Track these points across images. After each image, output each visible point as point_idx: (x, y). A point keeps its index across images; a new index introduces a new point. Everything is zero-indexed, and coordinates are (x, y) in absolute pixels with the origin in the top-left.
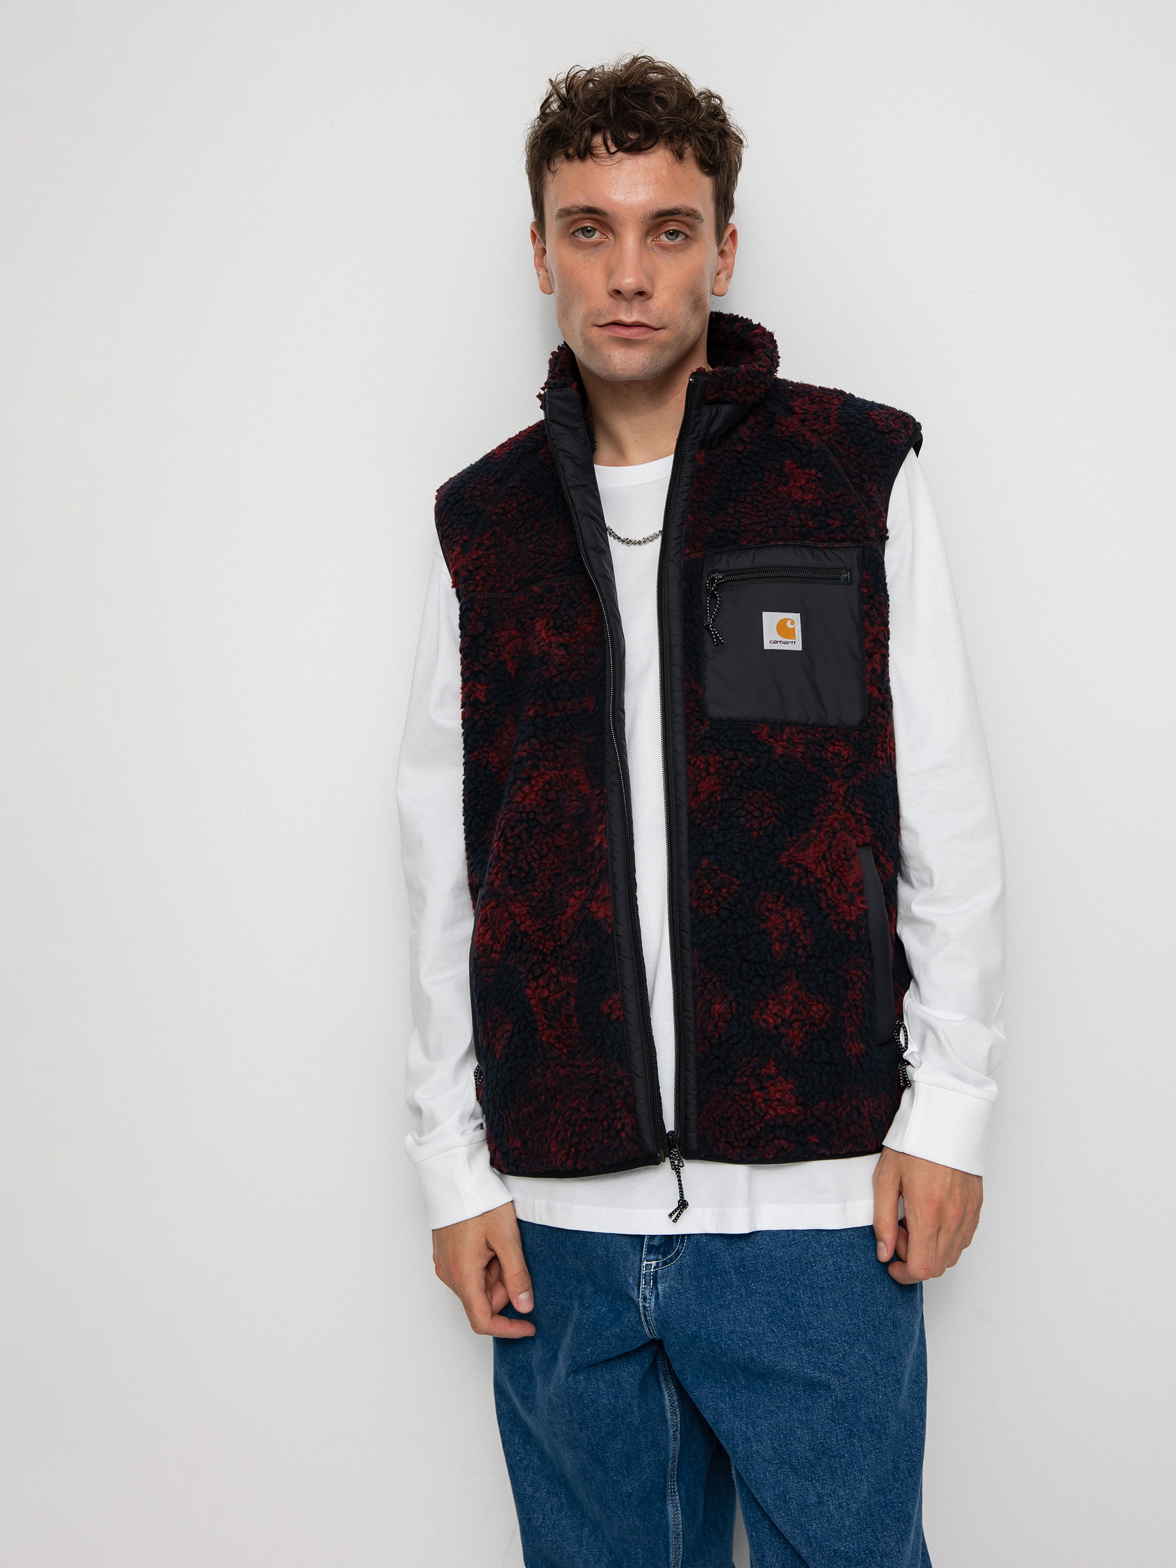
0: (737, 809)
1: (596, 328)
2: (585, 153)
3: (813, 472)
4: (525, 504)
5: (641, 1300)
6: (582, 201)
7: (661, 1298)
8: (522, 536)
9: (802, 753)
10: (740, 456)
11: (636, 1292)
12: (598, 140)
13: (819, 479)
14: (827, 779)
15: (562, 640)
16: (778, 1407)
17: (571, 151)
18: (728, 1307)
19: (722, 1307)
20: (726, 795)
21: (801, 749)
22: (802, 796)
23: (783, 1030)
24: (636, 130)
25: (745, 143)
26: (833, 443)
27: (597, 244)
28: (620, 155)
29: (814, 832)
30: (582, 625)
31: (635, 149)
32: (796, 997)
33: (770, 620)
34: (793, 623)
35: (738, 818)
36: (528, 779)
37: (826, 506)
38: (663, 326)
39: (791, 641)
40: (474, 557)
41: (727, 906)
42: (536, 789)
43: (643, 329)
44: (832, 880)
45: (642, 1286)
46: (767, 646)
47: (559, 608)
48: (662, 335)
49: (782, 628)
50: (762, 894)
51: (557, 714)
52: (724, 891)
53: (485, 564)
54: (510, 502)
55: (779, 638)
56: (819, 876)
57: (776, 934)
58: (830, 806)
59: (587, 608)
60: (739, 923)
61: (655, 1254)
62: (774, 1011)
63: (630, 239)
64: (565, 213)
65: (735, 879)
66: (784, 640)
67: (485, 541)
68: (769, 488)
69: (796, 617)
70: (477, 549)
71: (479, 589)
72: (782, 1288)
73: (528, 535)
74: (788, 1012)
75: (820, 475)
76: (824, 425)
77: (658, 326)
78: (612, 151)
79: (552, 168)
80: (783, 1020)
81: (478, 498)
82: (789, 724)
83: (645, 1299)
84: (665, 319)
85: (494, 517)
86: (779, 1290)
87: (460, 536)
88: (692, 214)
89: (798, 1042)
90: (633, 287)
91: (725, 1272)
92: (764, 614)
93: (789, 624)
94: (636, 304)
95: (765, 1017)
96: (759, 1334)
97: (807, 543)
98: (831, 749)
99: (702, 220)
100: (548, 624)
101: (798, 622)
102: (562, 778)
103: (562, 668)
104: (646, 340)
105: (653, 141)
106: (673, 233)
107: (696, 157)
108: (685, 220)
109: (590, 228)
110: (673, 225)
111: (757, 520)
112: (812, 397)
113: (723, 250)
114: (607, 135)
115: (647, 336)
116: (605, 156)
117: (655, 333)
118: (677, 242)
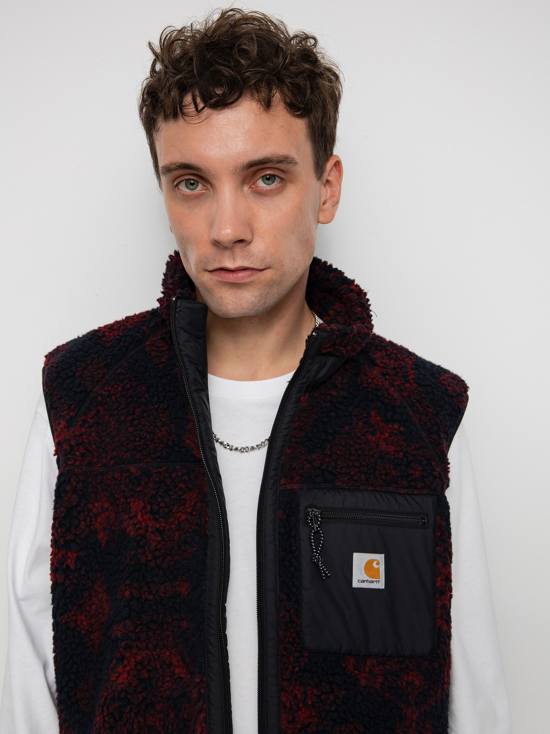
1: (209, 272)
3: (396, 426)
4: (129, 389)
8: (123, 418)
9: (381, 684)
12: (188, 99)
13: (401, 432)
14: (402, 704)
15: (158, 526)
21: (380, 679)
26: (414, 401)
27: (200, 197)
28: (208, 110)
30: (178, 513)
31: (221, 104)
33: (360, 560)
34: (378, 564)
36: (122, 659)
37: (407, 457)
38: (267, 266)
39: (376, 580)
40: (78, 434)
42: (128, 668)
43: (247, 273)
46: (355, 584)
47: (156, 494)
48: (268, 274)
49: (369, 567)
51: (151, 597)
53: (86, 441)
54: (116, 386)
55: (366, 578)
59: (182, 497)
63: (227, 191)
64: (167, 170)
66: (370, 579)
67: (89, 419)
68: (358, 435)
69: (380, 558)
70: (81, 426)
71: (77, 463)
73: (129, 418)
75: (402, 429)
76: (404, 382)
77: (262, 267)
78: (201, 108)
79: (156, 126)
81: (88, 379)
82: (370, 657)
84: (269, 260)
85: (100, 398)
87: (67, 412)
88: (286, 160)
90: (233, 237)
92: (355, 554)
93: (375, 565)
94: (238, 252)
97: (391, 489)
98: (405, 678)
99: (296, 163)
100: (144, 507)
101: (382, 561)
102: (154, 658)
103: (157, 553)
104: (252, 282)
105: (237, 94)
106: (269, 179)
107: (286, 103)
108: (278, 165)
109: (192, 184)
110: (269, 172)
111: (350, 464)
112: (388, 352)
113: (328, 181)
114: (197, 93)
115: (253, 278)
116: (195, 113)
117: (260, 274)
118: (275, 185)
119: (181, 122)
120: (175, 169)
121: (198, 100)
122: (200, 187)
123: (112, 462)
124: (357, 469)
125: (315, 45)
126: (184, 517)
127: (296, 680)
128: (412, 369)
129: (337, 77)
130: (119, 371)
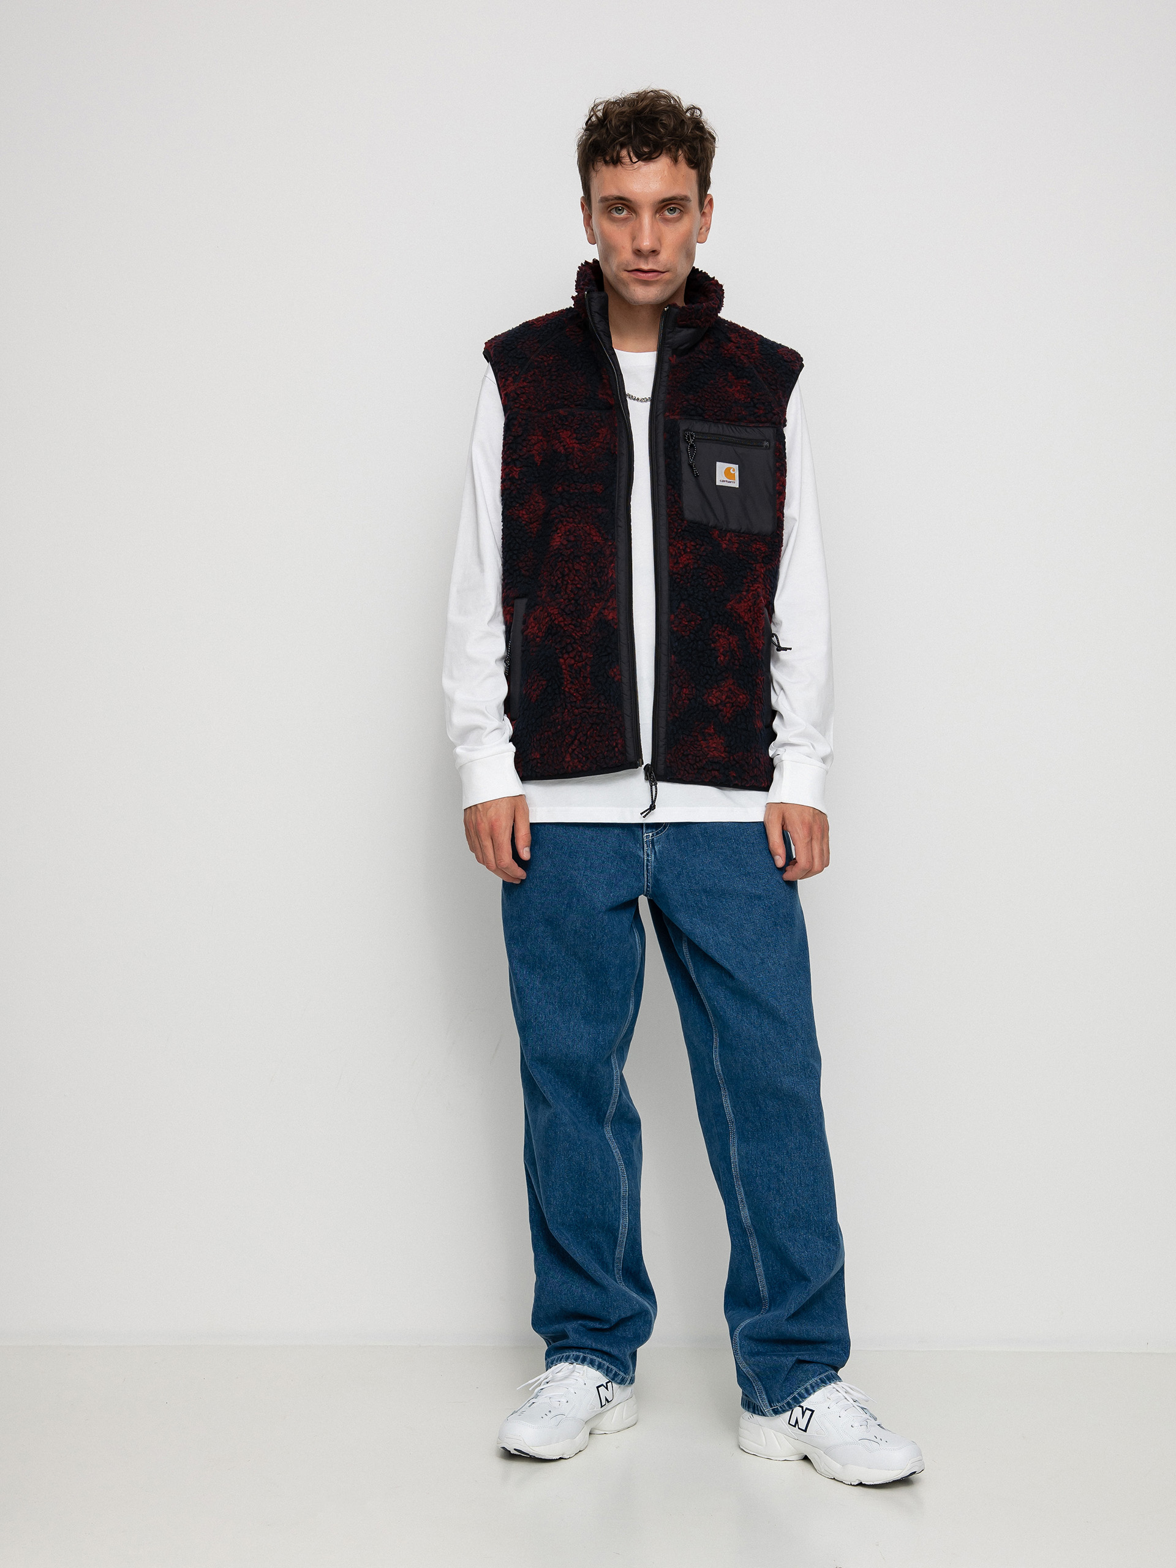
0: (703, 574)
1: (626, 272)
2: (616, 161)
3: (745, 381)
4: (558, 360)
5: (645, 856)
6: (615, 192)
7: (657, 854)
9: (737, 548)
10: (702, 361)
11: (642, 851)
12: (624, 153)
13: (748, 385)
14: (752, 562)
15: (581, 448)
16: (731, 915)
17: (608, 158)
18: (698, 856)
19: (694, 856)
20: (696, 566)
21: (736, 545)
22: (736, 573)
23: (720, 707)
24: (648, 145)
25: (717, 140)
26: (757, 365)
27: (625, 220)
28: (640, 163)
29: (745, 593)
30: (594, 441)
31: (647, 158)
32: (730, 689)
33: (721, 467)
34: (734, 470)
35: (703, 579)
36: (557, 529)
37: (753, 401)
38: (667, 270)
39: (732, 481)
40: (521, 386)
41: (694, 632)
42: (560, 534)
43: (655, 274)
44: (753, 623)
45: (645, 848)
46: (718, 483)
47: (578, 427)
48: (667, 276)
49: (727, 472)
50: (715, 625)
51: (576, 491)
52: (693, 623)
53: (526, 392)
55: (726, 479)
56: (746, 620)
57: (722, 650)
58: (755, 579)
59: (597, 432)
60: (700, 642)
61: (651, 829)
62: (716, 695)
63: (646, 218)
64: (604, 200)
65: (699, 617)
66: (728, 480)
67: (528, 378)
68: (720, 387)
69: (737, 467)
70: (523, 381)
71: (522, 407)
72: (730, 844)
74: (724, 697)
75: (749, 381)
76: (751, 353)
77: (664, 271)
78: (634, 161)
79: (596, 168)
80: (721, 701)
81: (526, 349)
82: (730, 531)
83: (648, 855)
84: (669, 266)
85: (536, 363)
86: (728, 845)
87: (512, 371)
88: (685, 199)
89: (729, 715)
90: (648, 248)
91: (696, 836)
92: (718, 463)
93: (731, 471)
94: (651, 259)
95: (711, 698)
96: (718, 871)
97: (742, 424)
98: (754, 546)
99: (690, 201)
100: (571, 435)
101: (737, 470)
102: (579, 529)
103: (581, 464)
104: (657, 281)
105: (659, 152)
106: (673, 210)
107: (686, 159)
108: (680, 202)
109: (620, 210)
110: (673, 206)
111: (714, 405)
112: (740, 334)
113: (704, 213)
114: (631, 149)
115: (659, 278)
116: (630, 163)
117: (662, 275)
118: (675, 215)
119: (619, 167)
120: (612, 200)
121: (632, 154)
122: (625, 212)
123: (545, 409)
124: (719, 409)
125: (700, 115)
126: (598, 445)
127: (679, 537)
128: (758, 345)
129: (714, 138)
130: (549, 346)
